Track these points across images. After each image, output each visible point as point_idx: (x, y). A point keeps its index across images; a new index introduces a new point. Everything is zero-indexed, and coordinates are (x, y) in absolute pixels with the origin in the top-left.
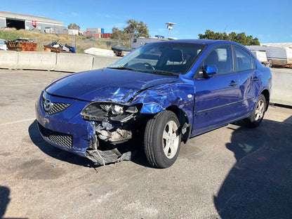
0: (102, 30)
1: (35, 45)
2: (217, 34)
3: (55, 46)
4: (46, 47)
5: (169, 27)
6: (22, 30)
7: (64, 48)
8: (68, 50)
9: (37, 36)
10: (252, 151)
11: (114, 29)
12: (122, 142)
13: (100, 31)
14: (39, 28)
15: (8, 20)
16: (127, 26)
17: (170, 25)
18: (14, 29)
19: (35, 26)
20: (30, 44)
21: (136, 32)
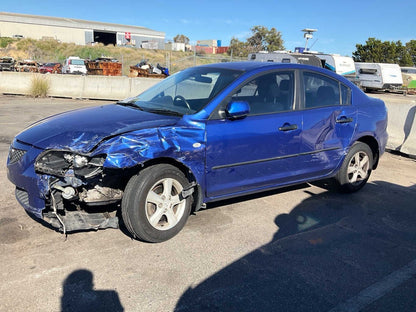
0: (219, 42)
1: (119, 66)
2: (386, 44)
3: (144, 67)
4: (133, 68)
5: (307, 36)
6: (110, 46)
7: (155, 70)
8: (159, 72)
9: (128, 52)
10: (314, 227)
11: (234, 41)
12: (104, 204)
13: (215, 44)
14: (133, 42)
15: (96, 33)
16: (252, 34)
17: (309, 32)
18: (102, 44)
19: (129, 40)
20: (112, 65)
21: (265, 44)
